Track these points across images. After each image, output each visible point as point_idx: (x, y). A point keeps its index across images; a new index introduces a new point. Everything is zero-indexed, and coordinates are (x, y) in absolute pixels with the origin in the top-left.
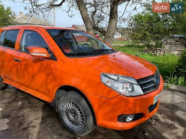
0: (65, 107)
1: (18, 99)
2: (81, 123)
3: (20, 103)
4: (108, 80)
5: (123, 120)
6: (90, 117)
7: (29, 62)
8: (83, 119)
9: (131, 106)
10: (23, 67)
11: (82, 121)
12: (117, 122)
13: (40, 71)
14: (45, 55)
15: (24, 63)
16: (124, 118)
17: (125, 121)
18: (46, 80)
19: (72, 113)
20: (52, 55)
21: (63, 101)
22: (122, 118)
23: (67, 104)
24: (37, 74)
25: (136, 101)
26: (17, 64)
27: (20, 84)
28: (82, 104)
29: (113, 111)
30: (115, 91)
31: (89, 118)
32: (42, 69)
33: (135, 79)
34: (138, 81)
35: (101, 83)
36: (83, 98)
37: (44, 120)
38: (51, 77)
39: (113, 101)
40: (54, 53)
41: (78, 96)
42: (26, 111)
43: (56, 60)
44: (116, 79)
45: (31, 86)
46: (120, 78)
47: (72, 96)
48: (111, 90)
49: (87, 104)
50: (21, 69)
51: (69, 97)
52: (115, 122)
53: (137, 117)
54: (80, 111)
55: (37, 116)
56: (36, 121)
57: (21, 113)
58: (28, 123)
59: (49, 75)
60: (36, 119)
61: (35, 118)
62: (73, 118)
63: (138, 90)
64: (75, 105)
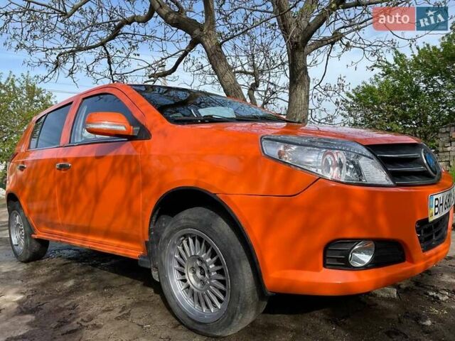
0: (177, 256)
1: (66, 276)
3: (71, 283)
5: (338, 260)
11: (222, 287)
14: (122, 128)
16: (343, 252)
18: (127, 192)
20: (139, 128)
33: (362, 145)
34: (372, 149)
37: (125, 312)
42: (81, 298)
43: (148, 136)
52: (317, 270)
56: (105, 315)
58: (82, 320)
59: (132, 176)
60: (104, 311)
61: (104, 308)
62: (198, 286)
64: (201, 241)
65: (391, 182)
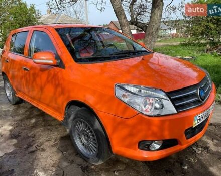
0: (77, 127)
2: (95, 149)
3: (33, 121)
5: (146, 147)
7: (37, 72)
8: (96, 144)
10: (31, 78)
11: (95, 146)
12: (139, 150)
13: (48, 81)
14: (51, 62)
15: (32, 72)
16: (147, 145)
17: (148, 149)
22: (145, 145)
23: (78, 124)
24: (45, 85)
26: (26, 74)
30: (133, 109)
34: (169, 94)
35: (114, 98)
37: (56, 143)
38: (59, 89)
39: (131, 122)
42: (38, 131)
43: (64, 68)
44: (136, 92)
45: (41, 100)
46: (142, 90)
50: (30, 80)
52: (135, 150)
54: (92, 134)
55: (49, 137)
56: (47, 143)
57: (32, 133)
58: (37, 145)
59: (56, 87)
60: (47, 141)
61: (47, 139)
62: (86, 142)
65: (176, 112)
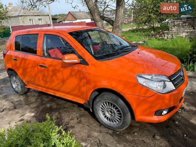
0: (101, 106)
1: (44, 102)
2: (119, 120)
4: (144, 80)
6: (129, 114)
7: (58, 68)
8: (120, 117)
9: (167, 101)
10: (51, 73)
11: (119, 118)
12: (154, 116)
13: (71, 75)
14: (76, 61)
15: (51, 69)
16: (161, 112)
17: (161, 115)
19: (108, 112)
20: (82, 60)
21: (99, 102)
22: (159, 113)
23: (102, 104)
24: (67, 79)
25: (171, 96)
26: (44, 70)
27: (47, 88)
28: (120, 103)
29: (151, 107)
30: (152, 90)
31: (127, 115)
32: (73, 73)
33: (167, 76)
34: (170, 78)
35: (137, 84)
36: (119, 99)
38: (84, 81)
39: (151, 99)
40: (84, 58)
41: (114, 97)
43: (87, 64)
44: (150, 79)
45: (61, 90)
46: (153, 77)
47: (108, 97)
48: (148, 89)
49: (124, 103)
50: (48, 74)
51: (105, 98)
52: (152, 116)
53: (170, 110)
54: (117, 110)
56: (72, 121)
62: (110, 116)
63: (170, 86)
64: (112, 104)
65: (175, 89)
